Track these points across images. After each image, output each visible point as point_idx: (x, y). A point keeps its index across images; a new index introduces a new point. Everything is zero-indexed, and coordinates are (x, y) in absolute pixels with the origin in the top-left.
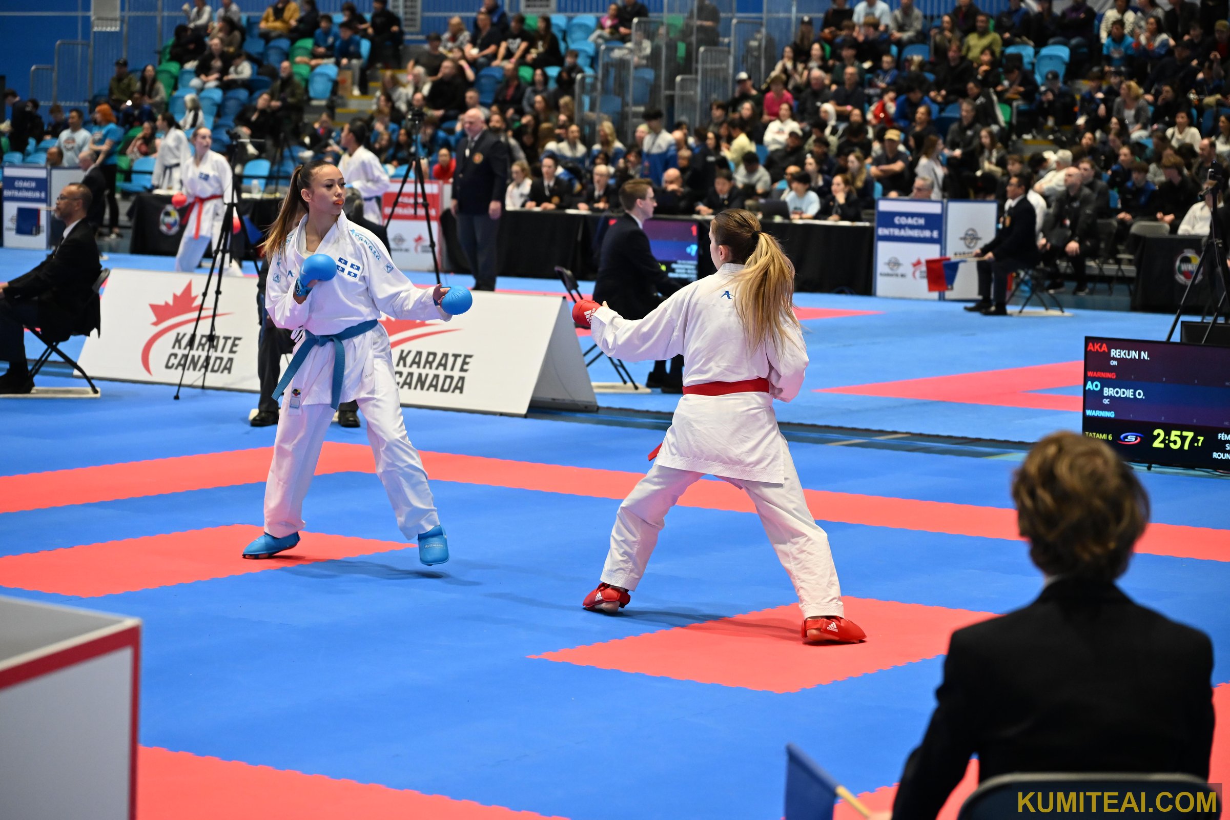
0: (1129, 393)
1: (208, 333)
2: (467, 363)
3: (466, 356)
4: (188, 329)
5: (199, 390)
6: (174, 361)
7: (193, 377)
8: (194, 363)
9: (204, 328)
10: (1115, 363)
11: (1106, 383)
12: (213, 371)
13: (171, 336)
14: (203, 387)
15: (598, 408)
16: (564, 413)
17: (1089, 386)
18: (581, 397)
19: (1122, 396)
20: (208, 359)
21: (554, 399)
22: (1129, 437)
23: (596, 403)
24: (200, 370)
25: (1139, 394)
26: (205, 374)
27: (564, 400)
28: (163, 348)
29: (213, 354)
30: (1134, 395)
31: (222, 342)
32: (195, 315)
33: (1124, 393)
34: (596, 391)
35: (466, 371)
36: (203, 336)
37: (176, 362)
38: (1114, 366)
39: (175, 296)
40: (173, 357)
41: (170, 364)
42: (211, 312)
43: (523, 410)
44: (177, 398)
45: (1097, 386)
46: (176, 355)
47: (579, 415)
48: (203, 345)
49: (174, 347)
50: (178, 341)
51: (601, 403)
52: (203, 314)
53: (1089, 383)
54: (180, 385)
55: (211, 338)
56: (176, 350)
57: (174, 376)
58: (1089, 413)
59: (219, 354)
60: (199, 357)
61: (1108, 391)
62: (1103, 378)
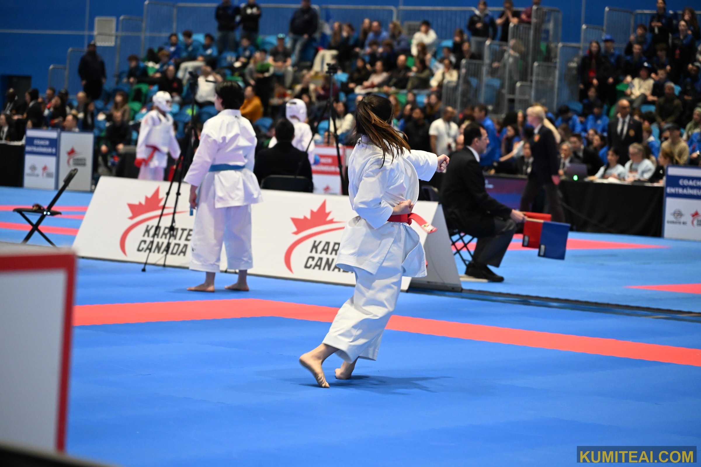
1: (169, 225)
4: (154, 223)
5: (161, 268)
6: (144, 246)
7: (156, 258)
8: (158, 247)
9: (166, 222)
12: (172, 253)
13: (142, 228)
14: (164, 266)
20: (168, 245)
24: (162, 253)
26: (166, 255)
28: (136, 236)
31: (180, 232)
32: (159, 212)
36: (166, 228)
39: (146, 198)
40: (143, 243)
41: (141, 248)
42: (172, 211)
44: (143, 271)
46: (145, 242)
48: (166, 235)
49: (144, 236)
50: (147, 231)
52: (166, 211)
54: (146, 264)
55: (172, 228)
56: (145, 238)
57: (142, 257)
59: (177, 241)
60: (163, 243)
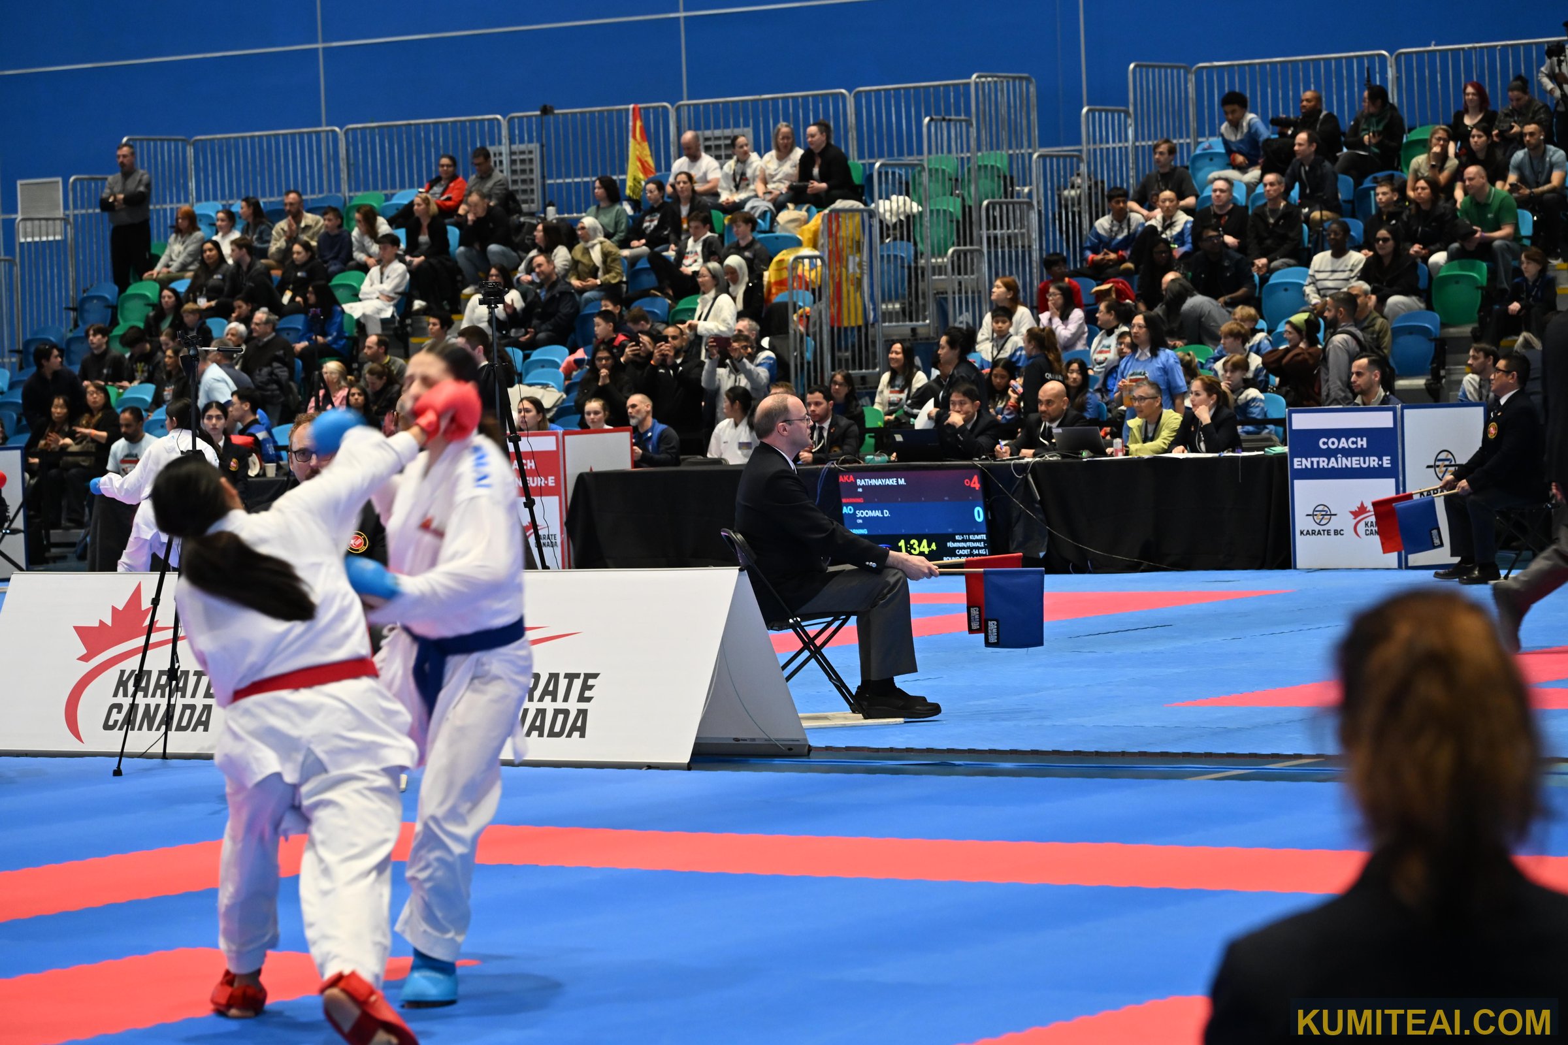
2: (591, 688)
3: (588, 676)
5: (159, 761)
6: (116, 716)
7: (143, 740)
8: (149, 717)
12: (180, 728)
13: (112, 675)
14: (164, 756)
15: (810, 748)
16: (753, 760)
18: (781, 733)
20: (170, 708)
21: (737, 740)
23: (806, 740)
24: (158, 729)
26: (166, 734)
27: (754, 740)
28: (100, 694)
29: (179, 702)
31: (192, 680)
32: (140, 641)
34: (805, 724)
35: (589, 699)
36: (161, 673)
37: (120, 717)
39: (114, 609)
40: (115, 711)
41: (111, 723)
42: (170, 634)
43: (686, 759)
44: (118, 773)
46: (119, 707)
47: (777, 762)
48: (163, 688)
49: (115, 695)
50: (122, 683)
51: (814, 742)
52: (155, 637)
54: (121, 755)
55: (172, 673)
56: (120, 699)
57: (112, 741)
59: (188, 700)
60: (158, 706)
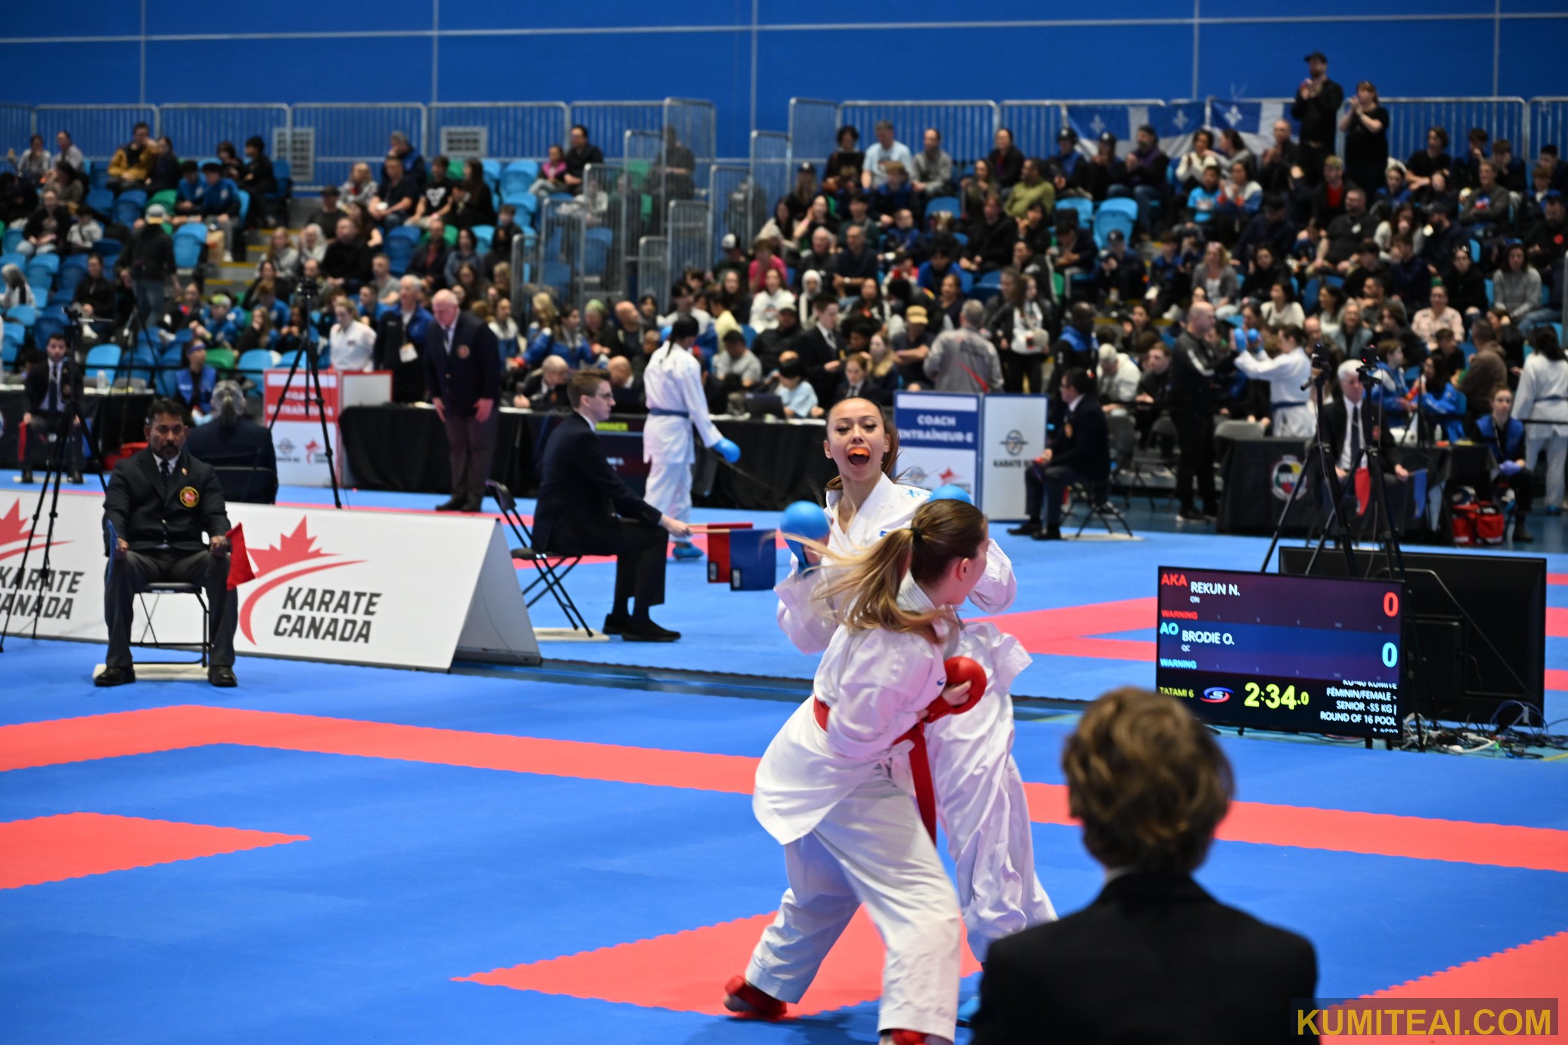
0: (1214, 638)
1: (40, 566)
2: (374, 604)
3: (372, 595)
4: (15, 562)
5: (29, 641)
8: (23, 606)
9: (35, 560)
10: (1195, 600)
11: (1185, 625)
12: (46, 616)
14: (34, 637)
15: (542, 660)
16: (497, 667)
17: (1164, 629)
18: (520, 646)
19: (1207, 641)
20: (40, 600)
21: (485, 650)
22: (1215, 693)
23: (539, 653)
24: (29, 614)
25: (1227, 639)
26: (36, 620)
27: (498, 650)
29: (47, 594)
30: (1221, 640)
31: (58, 578)
32: (23, 544)
33: (1208, 637)
34: (539, 639)
35: (372, 613)
36: (33, 571)
38: (1196, 604)
42: (44, 541)
43: (446, 663)
45: (1173, 629)
47: (517, 670)
48: (34, 583)
51: (545, 655)
52: (35, 542)
53: (1164, 625)
58: (1165, 663)
59: (54, 593)
60: (29, 598)
61: (1188, 636)
62: (1182, 619)
